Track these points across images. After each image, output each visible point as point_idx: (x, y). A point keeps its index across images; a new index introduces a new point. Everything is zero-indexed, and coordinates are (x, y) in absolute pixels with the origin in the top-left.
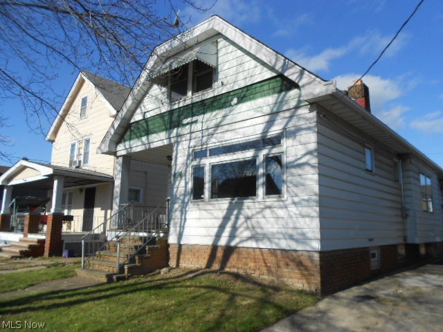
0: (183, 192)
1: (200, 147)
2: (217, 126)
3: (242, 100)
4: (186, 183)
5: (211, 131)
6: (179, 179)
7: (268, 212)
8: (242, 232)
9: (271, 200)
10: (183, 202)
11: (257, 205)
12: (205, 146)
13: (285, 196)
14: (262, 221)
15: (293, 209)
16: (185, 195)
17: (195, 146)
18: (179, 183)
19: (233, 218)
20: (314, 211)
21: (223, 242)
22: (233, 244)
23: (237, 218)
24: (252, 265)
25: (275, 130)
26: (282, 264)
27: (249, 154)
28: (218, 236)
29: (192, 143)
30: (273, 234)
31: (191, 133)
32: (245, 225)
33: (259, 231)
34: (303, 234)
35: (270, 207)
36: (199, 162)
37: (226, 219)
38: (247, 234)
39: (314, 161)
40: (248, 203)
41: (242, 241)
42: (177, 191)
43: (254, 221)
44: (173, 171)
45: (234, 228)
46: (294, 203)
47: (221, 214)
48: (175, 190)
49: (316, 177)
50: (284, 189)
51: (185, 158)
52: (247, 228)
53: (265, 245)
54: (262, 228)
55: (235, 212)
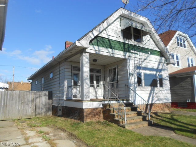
0: (134, 82)
1: (139, 65)
2: (145, 59)
3: (151, 54)
4: (135, 79)
5: (143, 60)
6: (131, 76)
7: (161, 92)
8: (155, 98)
9: (161, 88)
10: (134, 86)
11: (158, 90)
12: (141, 65)
13: (164, 88)
14: (160, 94)
15: (166, 91)
16: (135, 84)
17: (137, 64)
18: (132, 77)
19: (152, 93)
20: (169, 92)
21: (150, 102)
22: (153, 102)
23: (153, 94)
24: (158, 109)
25: (160, 67)
26: (164, 107)
27: (154, 73)
28: (148, 100)
29: (136, 62)
30: (162, 98)
31: (135, 57)
32: (156, 96)
33: (159, 98)
34: (168, 98)
35: (161, 91)
36: (139, 71)
37: (150, 94)
38: (156, 99)
39: (168, 79)
40: (156, 89)
41: (155, 101)
42: (131, 81)
43: (158, 94)
44: (128, 72)
45: (153, 97)
46: (166, 90)
47: (149, 92)
48: (130, 81)
49: (169, 83)
50: (163, 85)
51: (133, 67)
52: (156, 97)
53: (161, 102)
54: (160, 97)
55: (153, 92)
